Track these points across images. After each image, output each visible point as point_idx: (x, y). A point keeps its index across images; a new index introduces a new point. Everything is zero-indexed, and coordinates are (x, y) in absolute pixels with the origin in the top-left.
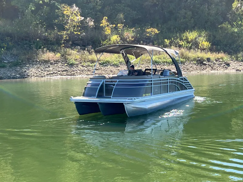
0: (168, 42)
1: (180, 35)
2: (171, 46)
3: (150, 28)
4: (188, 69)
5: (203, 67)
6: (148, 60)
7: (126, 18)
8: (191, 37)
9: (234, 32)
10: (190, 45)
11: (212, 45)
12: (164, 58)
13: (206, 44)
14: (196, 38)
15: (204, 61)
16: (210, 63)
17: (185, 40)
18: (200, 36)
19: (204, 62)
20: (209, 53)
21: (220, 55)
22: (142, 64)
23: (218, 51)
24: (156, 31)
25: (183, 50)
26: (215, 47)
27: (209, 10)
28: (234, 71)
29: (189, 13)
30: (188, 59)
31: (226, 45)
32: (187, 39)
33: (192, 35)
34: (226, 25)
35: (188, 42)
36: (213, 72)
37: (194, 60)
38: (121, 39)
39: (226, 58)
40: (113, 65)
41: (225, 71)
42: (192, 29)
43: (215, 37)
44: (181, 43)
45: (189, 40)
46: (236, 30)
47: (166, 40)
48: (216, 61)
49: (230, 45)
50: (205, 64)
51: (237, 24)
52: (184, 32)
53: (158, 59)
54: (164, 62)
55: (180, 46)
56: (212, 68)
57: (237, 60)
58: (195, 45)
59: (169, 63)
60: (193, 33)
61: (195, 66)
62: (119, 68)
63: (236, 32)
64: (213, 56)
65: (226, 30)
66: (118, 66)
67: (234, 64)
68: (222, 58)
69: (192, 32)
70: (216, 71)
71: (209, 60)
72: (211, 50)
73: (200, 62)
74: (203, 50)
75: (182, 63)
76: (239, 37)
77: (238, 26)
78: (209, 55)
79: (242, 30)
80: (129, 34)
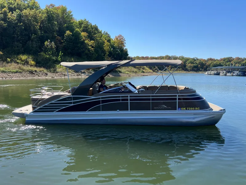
0: (10, 60)
1: (17, 57)
2: (11, 62)
4: (25, 76)
9: (47, 57)
10: (24, 63)
11: (36, 63)
12: (9, 69)
13: (33, 63)
14: (26, 59)
15: (33, 72)
16: (37, 73)
17: (20, 59)
18: (28, 58)
19: (33, 73)
21: (42, 69)
23: (40, 67)
25: (20, 65)
26: (39, 64)
27: (32, 44)
28: (51, 78)
29: (21, 45)
30: (24, 70)
31: (44, 64)
33: (24, 57)
34: (42, 53)
35: (22, 61)
36: (39, 78)
37: (28, 71)
39: (45, 71)
41: (46, 78)
42: (23, 54)
43: (37, 59)
44: (18, 61)
45: (23, 60)
46: (48, 56)
47: (8, 59)
48: (40, 72)
49: (46, 64)
50: (34, 74)
51: (48, 53)
52: (19, 55)
53: (4, 70)
54: (9, 72)
55: (18, 63)
56: (38, 76)
57: (50, 72)
58: (26, 63)
59: (13, 72)
61: (29, 75)
63: (48, 58)
64: (38, 69)
65: (43, 56)
67: (49, 74)
68: (43, 71)
69: (24, 55)
70: (41, 78)
71: (36, 71)
72: (36, 66)
73: (31, 72)
74: (31, 66)
75: (20, 72)
76: (50, 60)
77: (49, 55)
78: (35, 69)
79: (51, 57)
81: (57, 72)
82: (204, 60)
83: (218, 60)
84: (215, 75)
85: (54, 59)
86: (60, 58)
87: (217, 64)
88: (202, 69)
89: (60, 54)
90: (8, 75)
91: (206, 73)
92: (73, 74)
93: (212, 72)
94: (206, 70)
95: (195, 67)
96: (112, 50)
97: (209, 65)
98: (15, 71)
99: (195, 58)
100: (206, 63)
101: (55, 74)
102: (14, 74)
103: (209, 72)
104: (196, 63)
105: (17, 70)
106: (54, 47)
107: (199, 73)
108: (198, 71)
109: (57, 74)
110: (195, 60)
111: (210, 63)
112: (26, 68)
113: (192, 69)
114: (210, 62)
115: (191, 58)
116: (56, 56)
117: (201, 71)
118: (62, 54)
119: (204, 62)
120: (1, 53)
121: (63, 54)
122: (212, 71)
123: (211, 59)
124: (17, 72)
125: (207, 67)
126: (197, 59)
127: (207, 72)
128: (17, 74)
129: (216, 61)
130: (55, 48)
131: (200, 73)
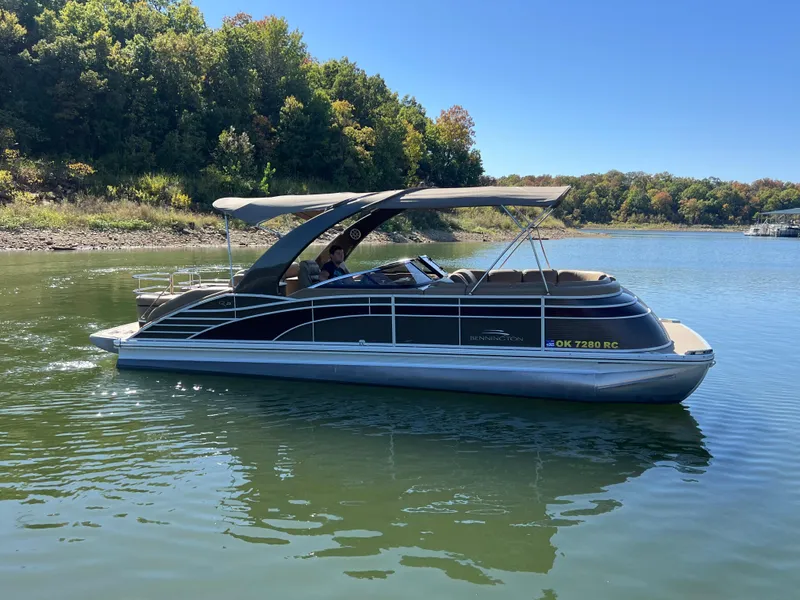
0: (115, 191)
1: (137, 181)
2: (120, 197)
3: (77, 162)
4: (159, 241)
5: (184, 237)
6: (80, 221)
7: (18, 138)
8: (157, 185)
9: (225, 181)
10: (155, 199)
11: (194, 201)
12: (112, 219)
13: (183, 199)
14: (164, 188)
15: (184, 226)
16: (195, 232)
17: (145, 189)
18: (170, 184)
19: (185, 229)
20: (191, 214)
21: (210, 219)
22: (70, 229)
23: (205, 211)
24: (91, 170)
25: (143, 206)
26: (199, 204)
27: (181, 141)
28: (237, 245)
29: (148, 144)
30: (155, 222)
32: (148, 188)
33: (157, 182)
34: (211, 169)
35: (151, 194)
36: (202, 246)
37: (168, 224)
38: (15, 179)
39: (220, 224)
40: (8, 229)
42: (155, 170)
43: (196, 189)
44: (140, 194)
45: (153, 189)
46: (229, 179)
47: (110, 188)
48: (205, 228)
50: (187, 233)
51: (229, 168)
52: (142, 175)
53: (99, 221)
54: (113, 227)
55: (138, 200)
56: (200, 239)
57: (237, 228)
58: (163, 199)
59: (123, 229)
60: (159, 178)
61: (170, 236)
62: (22, 236)
63: (230, 183)
64: (198, 219)
65: (212, 178)
66: (18, 232)
67: (233, 233)
68: (214, 224)
69: (156, 176)
70: (208, 246)
71: (192, 225)
72: (193, 209)
73: (179, 229)
74: (179, 208)
75: (145, 229)
77: (233, 174)
78: (187, 218)
79: (238, 181)
80: (31, 170)
81: (257, 229)
82: (744, 186)
83: (793, 186)
84: (781, 236)
85: (248, 188)
86: (265, 183)
87: (789, 200)
88: (736, 216)
89: (266, 172)
90: (111, 239)
91: (751, 230)
93: (773, 228)
94: (748, 220)
95: (710, 209)
96: (431, 156)
97: (761, 205)
98: (131, 225)
99: (712, 181)
100: (749, 198)
101: (249, 234)
102: (126, 235)
103: (761, 227)
104: (716, 198)
105: (137, 221)
106: (246, 150)
107: (725, 230)
108: (721, 223)
109: (256, 235)
110: (711, 187)
111: (764, 196)
112: (163, 214)
113: (699, 216)
114: (764, 193)
115: (696, 179)
116: (254, 178)
117: (732, 223)
118: (271, 169)
119: (742, 194)
120: (90, 168)
121: (274, 170)
122: (773, 222)
123: (768, 184)
124: (135, 228)
125: (753, 211)
126: (719, 184)
127: (752, 228)
128: (137, 235)
129: (785, 189)
130: (251, 151)
131: (729, 229)
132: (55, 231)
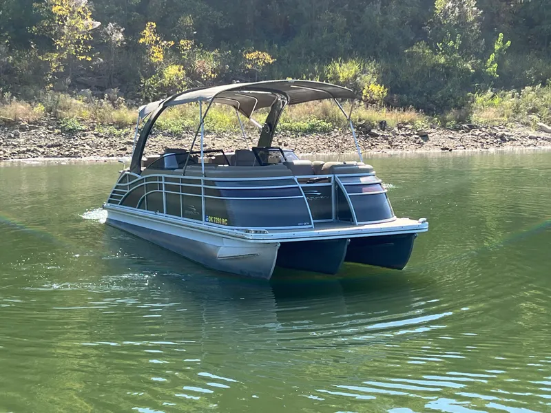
1: (321, 70)
3: (254, 51)
4: (337, 146)
5: (370, 140)
7: (198, 26)
8: (345, 74)
9: (439, 65)
11: (391, 92)
13: (377, 90)
14: (355, 77)
15: (373, 127)
16: (386, 133)
17: (331, 79)
18: (364, 72)
19: (373, 131)
20: (385, 110)
21: (409, 115)
22: (236, 133)
23: (403, 106)
24: (268, 58)
26: (397, 97)
27: (385, 13)
28: (438, 151)
29: (341, 20)
30: (336, 122)
31: (420, 94)
32: (336, 78)
33: (346, 70)
36: (392, 152)
38: (188, 75)
39: (421, 121)
40: (170, 134)
41: (419, 151)
42: (346, 57)
43: (396, 73)
45: (341, 80)
46: (442, 60)
48: (399, 128)
49: (430, 93)
50: (375, 136)
51: (445, 46)
52: (329, 62)
54: (285, 129)
56: (390, 143)
57: (443, 126)
58: (352, 93)
59: (297, 132)
60: (349, 64)
63: (443, 66)
64: (391, 117)
65: (420, 59)
66: (179, 136)
67: (436, 135)
68: (412, 122)
69: (346, 62)
70: (399, 152)
71: (383, 125)
72: (389, 103)
73: (365, 130)
74: (371, 102)
75: (325, 131)
76: (449, 75)
77: (448, 51)
78: (384, 115)
79: (456, 60)
80: (206, 63)
81: (471, 127)
85: (466, 71)
86: (496, 60)
89: (497, 47)
92: (543, 135)
98: (307, 126)
101: (458, 135)
102: (299, 139)
105: (314, 121)
106: (471, 18)
109: (468, 136)
116: (477, 55)
118: (505, 42)
120: (268, 57)
121: (509, 43)
124: (312, 130)
128: (311, 140)
130: (478, 19)
132: (219, 135)
